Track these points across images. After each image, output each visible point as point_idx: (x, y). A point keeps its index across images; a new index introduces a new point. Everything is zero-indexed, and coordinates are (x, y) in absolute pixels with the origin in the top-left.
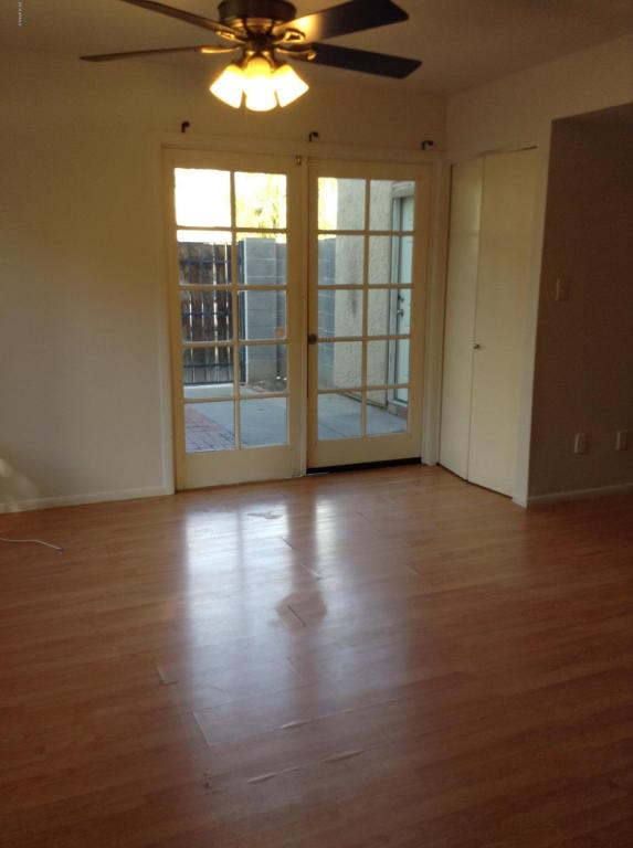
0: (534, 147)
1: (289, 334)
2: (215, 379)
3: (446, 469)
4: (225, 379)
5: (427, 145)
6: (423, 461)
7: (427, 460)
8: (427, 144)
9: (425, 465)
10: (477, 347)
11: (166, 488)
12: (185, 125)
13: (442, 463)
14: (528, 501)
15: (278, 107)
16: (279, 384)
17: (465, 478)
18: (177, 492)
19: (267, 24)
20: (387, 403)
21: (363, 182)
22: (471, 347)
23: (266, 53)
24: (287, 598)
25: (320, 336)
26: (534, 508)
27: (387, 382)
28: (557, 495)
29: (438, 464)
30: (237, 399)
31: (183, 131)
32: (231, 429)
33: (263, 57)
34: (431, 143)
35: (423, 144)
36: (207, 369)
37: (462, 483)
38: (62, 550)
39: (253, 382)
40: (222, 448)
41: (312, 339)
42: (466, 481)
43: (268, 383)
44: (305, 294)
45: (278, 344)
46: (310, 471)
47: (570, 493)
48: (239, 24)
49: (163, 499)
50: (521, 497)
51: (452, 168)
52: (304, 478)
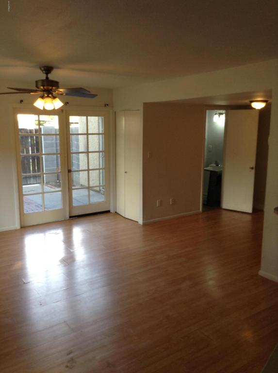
0: (139, 110)
1: (61, 170)
2: (31, 183)
3: (119, 214)
4: (36, 182)
7: (112, 211)
8: (106, 105)
9: (111, 213)
10: (126, 172)
11: (17, 226)
12: (21, 101)
14: (143, 223)
15: (54, 109)
16: (58, 184)
17: (124, 217)
18: (21, 227)
19: (51, 88)
20: (100, 190)
21: (85, 117)
22: (124, 172)
23: (50, 95)
24: (63, 258)
25: (72, 170)
26: (144, 225)
27: (100, 184)
28: (152, 220)
29: (116, 212)
30: (43, 193)
31: (21, 103)
32: (41, 204)
33: (50, 97)
34: (108, 105)
36: (28, 179)
37: (122, 218)
39: (47, 183)
40: (37, 211)
41: (70, 171)
43: (54, 183)
44: (66, 155)
45: (57, 173)
46: (70, 217)
47: (157, 219)
48: (42, 87)
49: (16, 231)
50: (141, 222)
51: (115, 112)
52: (68, 219)
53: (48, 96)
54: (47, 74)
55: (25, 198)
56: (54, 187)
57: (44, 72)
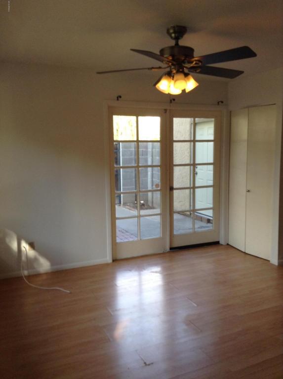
0: (275, 104)
3: (232, 247)
5: (220, 103)
6: (221, 243)
7: (222, 242)
9: (222, 245)
10: (249, 191)
11: (109, 259)
12: (119, 97)
13: (229, 244)
14: (279, 263)
17: (244, 251)
18: (113, 261)
22: (245, 191)
29: (228, 244)
30: (139, 217)
31: (118, 99)
34: (222, 102)
35: (218, 103)
37: (243, 254)
38: (71, 293)
39: (125, 204)
40: (127, 240)
41: (172, 189)
42: (245, 253)
43: (132, 205)
44: (168, 169)
46: (171, 249)
49: (107, 265)
50: (275, 261)
51: (231, 112)
52: (168, 252)
53: (178, 72)
54: (177, 39)
55: (118, 222)
56: (133, 209)
57: (173, 35)
